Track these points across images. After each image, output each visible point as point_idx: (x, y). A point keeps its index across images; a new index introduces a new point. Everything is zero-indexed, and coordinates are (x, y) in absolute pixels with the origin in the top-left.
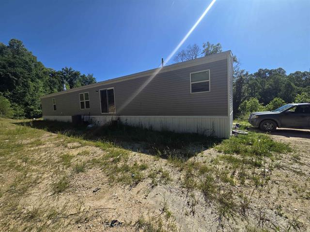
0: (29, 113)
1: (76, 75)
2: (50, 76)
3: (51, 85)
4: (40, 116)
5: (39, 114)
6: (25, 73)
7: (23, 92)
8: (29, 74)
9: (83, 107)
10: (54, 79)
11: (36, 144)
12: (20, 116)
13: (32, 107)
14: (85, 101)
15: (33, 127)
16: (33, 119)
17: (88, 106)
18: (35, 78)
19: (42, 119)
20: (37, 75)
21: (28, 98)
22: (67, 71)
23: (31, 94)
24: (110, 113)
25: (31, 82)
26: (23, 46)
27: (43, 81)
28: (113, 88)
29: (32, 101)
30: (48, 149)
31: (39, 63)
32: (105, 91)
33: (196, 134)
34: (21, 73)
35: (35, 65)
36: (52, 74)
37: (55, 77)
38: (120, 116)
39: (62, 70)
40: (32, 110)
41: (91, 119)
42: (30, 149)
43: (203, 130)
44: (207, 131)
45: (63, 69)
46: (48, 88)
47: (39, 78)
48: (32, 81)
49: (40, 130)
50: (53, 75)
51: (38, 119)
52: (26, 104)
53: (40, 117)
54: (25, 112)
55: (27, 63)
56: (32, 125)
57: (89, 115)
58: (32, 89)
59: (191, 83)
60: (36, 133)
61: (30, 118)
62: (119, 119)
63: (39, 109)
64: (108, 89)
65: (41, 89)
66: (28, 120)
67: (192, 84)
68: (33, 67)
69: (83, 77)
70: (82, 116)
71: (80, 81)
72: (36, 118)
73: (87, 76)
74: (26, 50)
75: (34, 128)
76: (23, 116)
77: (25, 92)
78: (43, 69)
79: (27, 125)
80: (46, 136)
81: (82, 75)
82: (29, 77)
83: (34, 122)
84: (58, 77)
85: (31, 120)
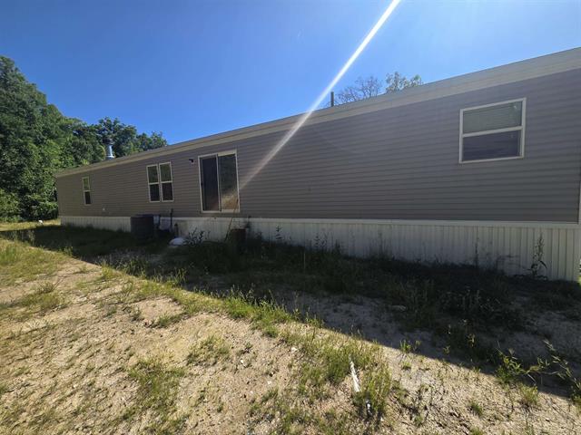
0: (29, 209)
1: (128, 133)
2: (75, 134)
3: (77, 152)
4: (54, 215)
5: (50, 211)
6: (20, 124)
7: (17, 166)
8: (29, 129)
9: (155, 196)
10: (84, 141)
11: (38, 307)
12: (10, 215)
13: (36, 196)
14: (160, 183)
15: (37, 244)
16: (37, 221)
17: (168, 195)
18: (42, 137)
19: (57, 223)
20: (46, 131)
21: (27, 177)
22: (109, 126)
23: (34, 171)
24: (224, 211)
25: (34, 146)
26: (16, 69)
27: (59, 143)
28: (234, 152)
29: (37, 184)
30: (79, 328)
31: (52, 108)
32: (213, 159)
33: (472, 267)
34: (12, 125)
35: (43, 112)
36: (78, 131)
37: (84, 137)
38: (251, 220)
39: (98, 124)
40: (36, 203)
41: (176, 225)
42: (16, 328)
43: (494, 259)
44: (507, 261)
45: (101, 122)
46: (71, 159)
47: (52, 137)
48: (37, 143)
49: (53, 253)
50: (81, 132)
51: (48, 223)
52: (24, 191)
53: (52, 218)
54: (20, 206)
55: (23, 104)
56: (32, 239)
57: (171, 215)
58: (37, 158)
59: (462, 136)
60: (42, 262)
61: (31, 219)
62: (248, 225)
63: (51, 200)
64: (220, 154)
65: (55, 161)
66: (27, 225)
67: (465, 139)
68: (37, 114)
69: (143, 137)
70: (156, 219)
71: (136, 144)
72: (46, 218)
73: (149, 136)
74: (22, 79)
75: (37, 246)
76: (17, 215)
77: (22, 166)
78: (59, 120)
79: (20, 239)
80: (69, 272)
81: (139, 133)
82: (29, 135)
83: (38, 230)
84: (91, 136)
85: (33, 224)
